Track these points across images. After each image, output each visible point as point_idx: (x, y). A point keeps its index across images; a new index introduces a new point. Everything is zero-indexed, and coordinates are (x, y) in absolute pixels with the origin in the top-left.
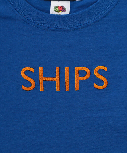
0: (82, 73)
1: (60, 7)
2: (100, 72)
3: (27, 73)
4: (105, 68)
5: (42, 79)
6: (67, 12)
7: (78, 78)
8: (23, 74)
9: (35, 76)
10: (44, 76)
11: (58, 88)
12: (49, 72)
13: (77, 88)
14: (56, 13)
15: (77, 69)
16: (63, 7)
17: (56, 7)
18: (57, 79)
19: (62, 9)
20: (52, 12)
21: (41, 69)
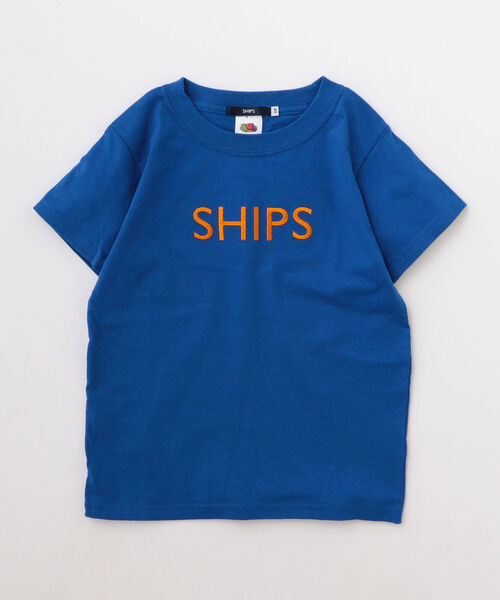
0: (276, 216)
1: (249, 125)
2: (302, 215)
3: (202, 215)
4: (309, 211)
5: (222, 224)
6: (259, 131)
7: (270, 223)
8: (196, 217)
9: (212, 219)
10: (226, 218)
11: (243, 237)
12: (231, 214)
13: (269, 237)
14: (241, 132)
15: (270, 210)
16: (252, 125)
17: (243, 125)
18: (242, 223)
19: (252, 127)
20: (238, 130)
21: (221, 209)
